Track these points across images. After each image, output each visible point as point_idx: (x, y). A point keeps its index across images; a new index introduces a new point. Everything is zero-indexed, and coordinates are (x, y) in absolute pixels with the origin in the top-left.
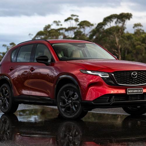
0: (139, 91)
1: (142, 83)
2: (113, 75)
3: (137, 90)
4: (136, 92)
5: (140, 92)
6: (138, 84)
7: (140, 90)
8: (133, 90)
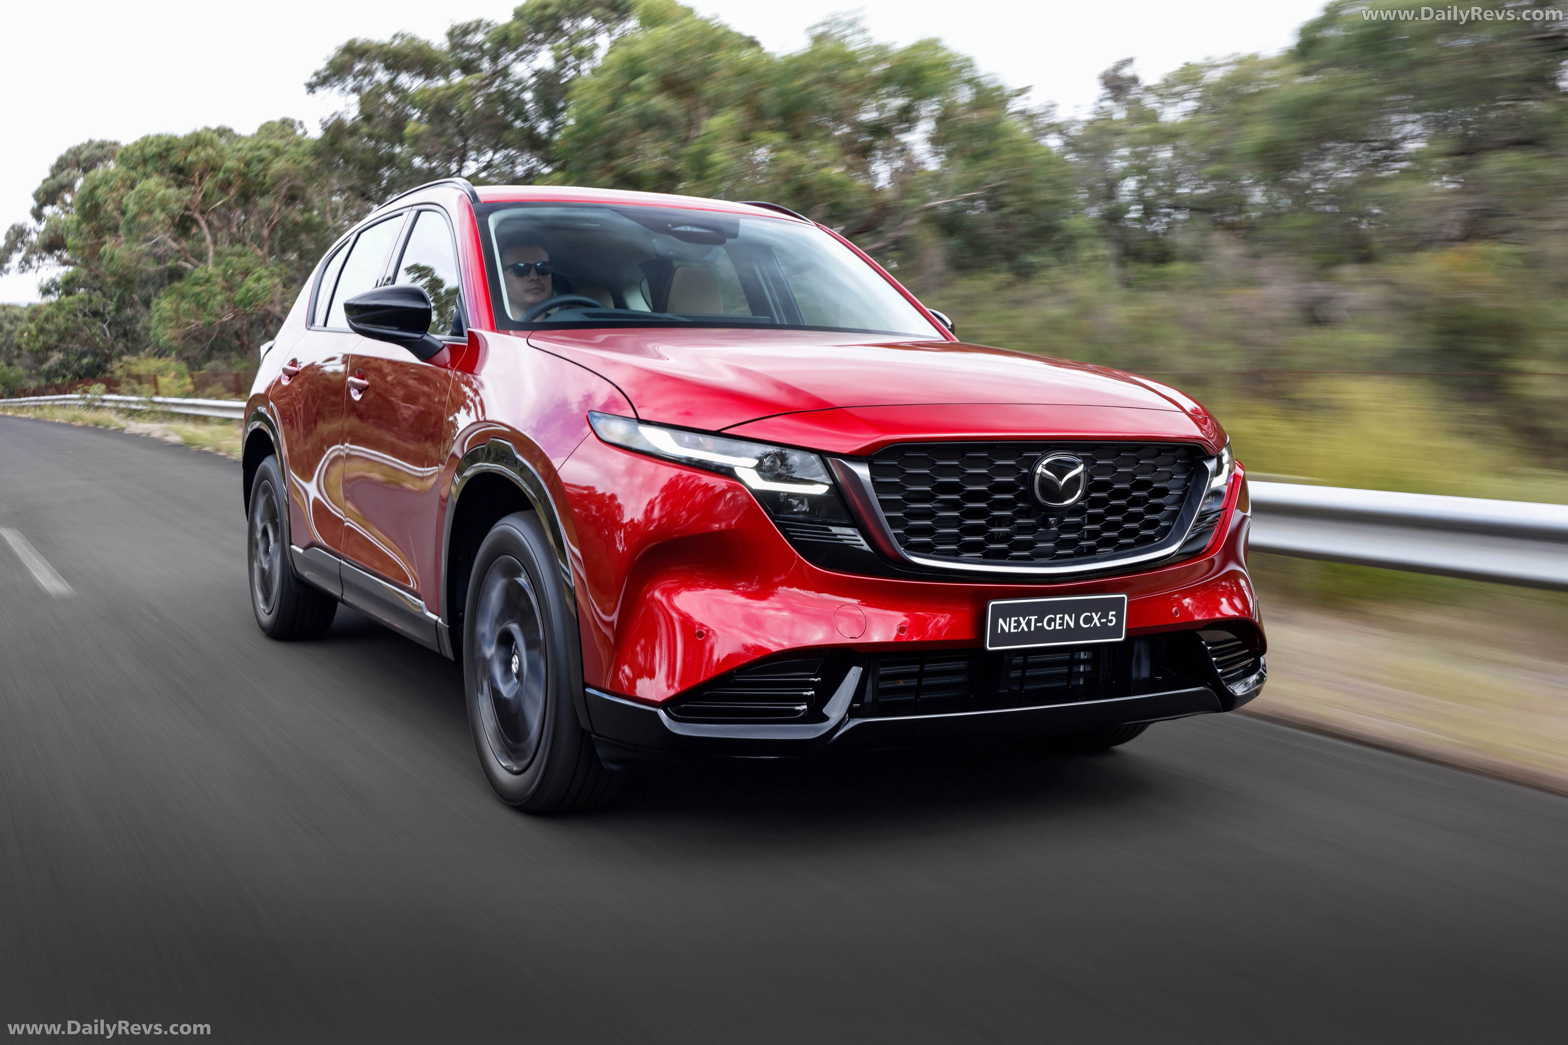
0: (1089, 620)
1: (1122, 550)
2: (863, 472)
3: (1075, 609)
4: (1067, 633)
5: (1104, 630)
6: (1090, 554)
7: (1103, 608)
8: (1041, 611)
